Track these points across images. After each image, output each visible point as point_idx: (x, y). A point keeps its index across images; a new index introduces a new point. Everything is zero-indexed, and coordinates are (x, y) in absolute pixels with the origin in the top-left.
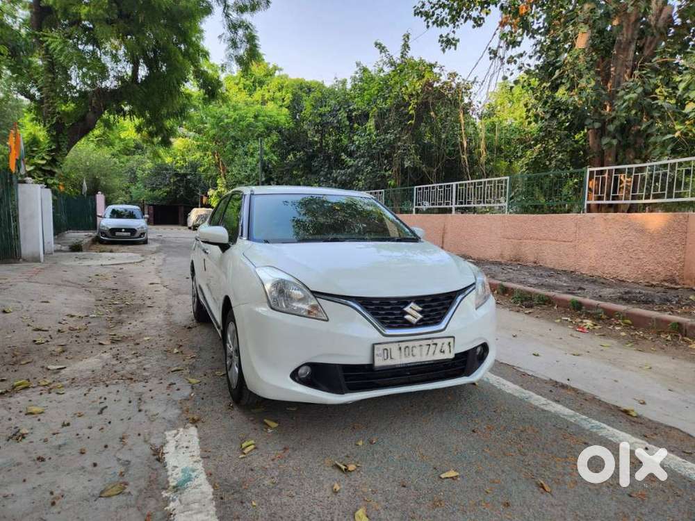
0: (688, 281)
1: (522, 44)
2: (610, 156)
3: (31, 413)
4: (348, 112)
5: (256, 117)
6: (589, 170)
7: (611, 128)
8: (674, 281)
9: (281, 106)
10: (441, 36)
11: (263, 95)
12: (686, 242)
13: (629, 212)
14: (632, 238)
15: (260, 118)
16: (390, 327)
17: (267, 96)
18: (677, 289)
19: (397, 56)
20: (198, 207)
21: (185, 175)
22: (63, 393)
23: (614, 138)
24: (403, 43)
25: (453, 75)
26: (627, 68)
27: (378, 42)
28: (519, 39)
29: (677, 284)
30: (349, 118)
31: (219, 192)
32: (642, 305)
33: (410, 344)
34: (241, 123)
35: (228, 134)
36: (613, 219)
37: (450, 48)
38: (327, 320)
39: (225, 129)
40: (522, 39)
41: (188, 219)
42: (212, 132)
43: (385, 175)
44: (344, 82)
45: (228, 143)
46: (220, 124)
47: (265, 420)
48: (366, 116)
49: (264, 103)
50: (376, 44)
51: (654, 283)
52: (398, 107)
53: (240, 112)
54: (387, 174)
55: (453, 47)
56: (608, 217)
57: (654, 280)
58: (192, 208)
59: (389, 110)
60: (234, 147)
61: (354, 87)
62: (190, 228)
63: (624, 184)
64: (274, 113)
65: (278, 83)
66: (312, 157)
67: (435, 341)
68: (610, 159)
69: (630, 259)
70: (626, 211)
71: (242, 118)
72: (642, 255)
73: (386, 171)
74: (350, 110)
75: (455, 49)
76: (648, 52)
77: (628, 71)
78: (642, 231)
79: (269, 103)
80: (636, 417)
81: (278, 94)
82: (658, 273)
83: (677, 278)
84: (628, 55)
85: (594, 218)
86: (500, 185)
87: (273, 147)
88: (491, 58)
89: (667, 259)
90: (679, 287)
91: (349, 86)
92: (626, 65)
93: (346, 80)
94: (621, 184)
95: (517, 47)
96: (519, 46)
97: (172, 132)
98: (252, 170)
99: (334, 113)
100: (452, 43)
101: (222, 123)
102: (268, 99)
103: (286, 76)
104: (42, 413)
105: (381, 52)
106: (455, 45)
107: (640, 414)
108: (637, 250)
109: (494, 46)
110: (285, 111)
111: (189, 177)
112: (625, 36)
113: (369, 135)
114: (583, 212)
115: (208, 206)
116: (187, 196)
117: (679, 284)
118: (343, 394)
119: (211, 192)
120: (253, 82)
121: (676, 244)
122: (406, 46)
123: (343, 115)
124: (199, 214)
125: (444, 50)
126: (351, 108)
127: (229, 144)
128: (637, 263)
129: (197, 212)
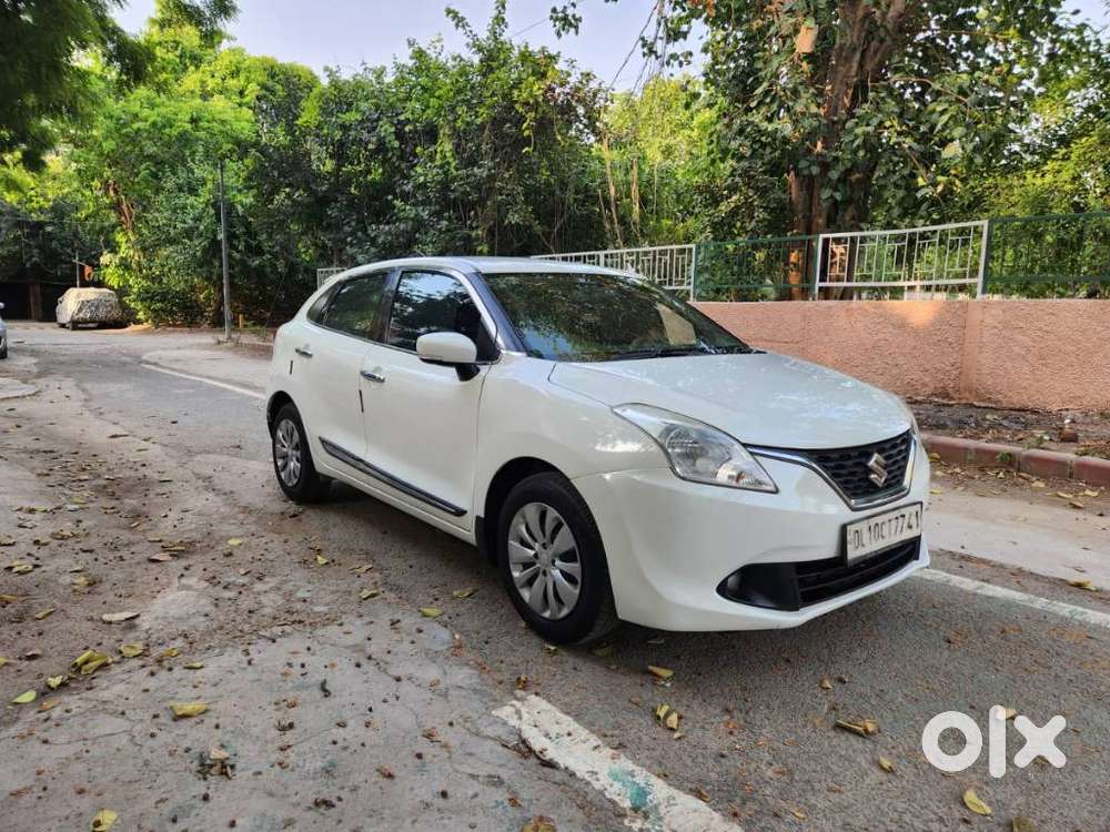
0: (967, 395)
1: (688, 36)
2: (820, 216)
3: (185, 716)
4: (396, 125)
5: (194, 121)
6: (822, 236)
7: (834, 175)
8: (947, 396)
9: (240, 105)
10: (554, 10)
11: (203, 83)
12: (964, 340)
13: (842, 298)
14: (888, 336)
15: (204, 124)
16: (855, 495)
17: (211, 84)
18: (952, 405)
19: (483, 35)
20: (76, 286)
21: (40, 225)
22: (202, 667)
23: (836, 190)
24: (495, 13)
25: (588, 76)
26: (849, 87)
27: (452, 8)
28: (684, 28)
29: (952, 399)
30: (399, 135)
31: (122, 258)
32: (940, 431)
33: (879, 520)
34: (167, 130)
35: (141, 150)
36: (860, 308)
37: (568, 31)
38: (776, 491)
39: (133, 140)
40: (690, 28)
41: (58, 308)
42: (108, 145)
43: (470, 236)
44: (380, 73)
45: (143, 166)
46: (124, 131)
47: (651, 668)
48: (431, 134)
49: (205, 96)
50: (449, 12)
51: (919, 398)
52: (496, 123)
53: (163, 110)
54: (474, 234)
55: (572, 30)
56: (851, 306)
57: (917, 395)
58: (68, 288)
59: (482, 127)
60: (155, 176)
61: (400, 81)
62: (63, 326)
63: (838, 258)
64: (229, 115)
65: (231, 62)
66: (323, 201)
67: (903, 511)
68: (820, 221)
69: (883, 365)
70: (839, 296)
71: (169, 123)
72: (901, 360)
73: (472, 228)
74: (400, 122)
75: (577, 33)
76: (872, 65)
77: (850, 92)
78: (902, 325)
79: (216, 97)
80: (1097, 591)
81: (231, 83)
82: (924, 385)
83: (950, 391)
84: (851, 67)
85: (831, 307)
86: (680, 257)
87: (248, 179)
88: (644, 55)
89: (938, 365)
90: (953, 402)
91: (389, 79)
92: (847, 84)
93: (384, 68)
94: (832, 258)
95: (681, 40)
96: (685, 38)
97: (44, 142)
98: (198, 219)
99: (370, 124)
100: (571, 25)
101: (129, 129)
102: (213, 89)
103: (241, 51)
104: (206, 711)
105: (457, 25)
106: (576, 27)
107: (1099, 586)
108: (895, 352)
109: (649, 35)
110: (247, 113)
111: (49, 229)
112: (849, 37)
113: (441, 167)
114: (814, 299)
115: (99, 284)
116: (46, 264)
117: (954, 400)
118: (797, 609)
119: (105, 258)
120: (181, 57)
121: (951, 344)
122: (499, 20)
123: (385, 129)
124: (81, 299)
125: (559, 35)
126: (402, 118)
127: (144, 170)
128: (894, 372)
129: (79, 295)
